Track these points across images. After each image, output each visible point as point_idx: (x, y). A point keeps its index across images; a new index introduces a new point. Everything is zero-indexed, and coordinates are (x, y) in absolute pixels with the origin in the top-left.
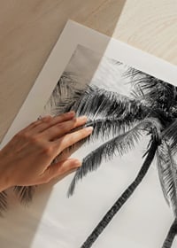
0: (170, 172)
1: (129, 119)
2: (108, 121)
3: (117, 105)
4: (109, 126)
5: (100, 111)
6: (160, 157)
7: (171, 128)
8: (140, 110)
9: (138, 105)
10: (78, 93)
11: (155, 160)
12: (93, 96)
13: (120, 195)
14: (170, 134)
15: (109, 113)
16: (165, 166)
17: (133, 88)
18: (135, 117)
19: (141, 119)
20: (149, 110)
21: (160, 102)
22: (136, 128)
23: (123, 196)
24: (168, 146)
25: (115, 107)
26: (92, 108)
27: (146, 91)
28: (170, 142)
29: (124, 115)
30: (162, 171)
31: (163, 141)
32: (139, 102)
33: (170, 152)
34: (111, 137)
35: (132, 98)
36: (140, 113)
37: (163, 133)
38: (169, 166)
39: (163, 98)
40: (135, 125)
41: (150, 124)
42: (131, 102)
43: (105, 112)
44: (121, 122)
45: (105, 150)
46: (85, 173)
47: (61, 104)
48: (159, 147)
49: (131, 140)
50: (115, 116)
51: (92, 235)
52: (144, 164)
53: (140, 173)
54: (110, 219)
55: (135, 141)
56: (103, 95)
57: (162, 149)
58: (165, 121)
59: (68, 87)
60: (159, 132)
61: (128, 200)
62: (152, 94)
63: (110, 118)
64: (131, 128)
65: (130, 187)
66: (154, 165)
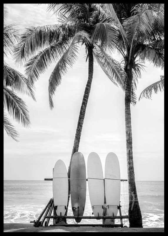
0: (108, 64)
1: (65, 39)
2: (52, 47)
3: (53, 33)
4: (55, 50)
5: (44, 43)
6: (98, 56)
7: (95, 33)
8: (70, 30)
9: (66, 27)
10: (24, 37)
11: (95, 60)
12: (34, 34)
13: (84, 93)
14: (96, 38)
15: (50, 41)
16: (103, 61)
17: (58, 17)
18: (69, 36)
19: (73, 36)
20: (75, 27)
21: (79, 18)
22: (73, 44)
23: (85, 93)
24: (99, 46)
25: (53, 35)
26: (37, 42)
27: (67, 15)
28: (99, 43)
29: (61, 38)
30: (102, 65)
31: (94, 45)
32: (66, 24)
33: (102, 50)
34: (60, 58)
35: (60, 24)
36: (70, 32)
37: (92, 39)
38: (106, 60)
39: (80, 14)
40: (71, 41)
41: (80, 36)
42: (61, 27)
43: (47, 42)
44: (61, 44)
45: (60, 68)
46: (54, 89)
47: (16, 50)
48: (94, 50)
49: (73, 53)
50: (55, 41)
51: (78, 127)
52: (89, 66)
53: (89, 73)
54: (84, 111)
55: (76, 53)
56: (40, 31)
57: (96, 50)
58: (89, 30)
59: (15, 36)
60: (89, 39)
61: (90, 94)
62: (72, 15)
63: (53, 44)
64: (70, 45)
65: (87, 85)
66: (96, 64)
